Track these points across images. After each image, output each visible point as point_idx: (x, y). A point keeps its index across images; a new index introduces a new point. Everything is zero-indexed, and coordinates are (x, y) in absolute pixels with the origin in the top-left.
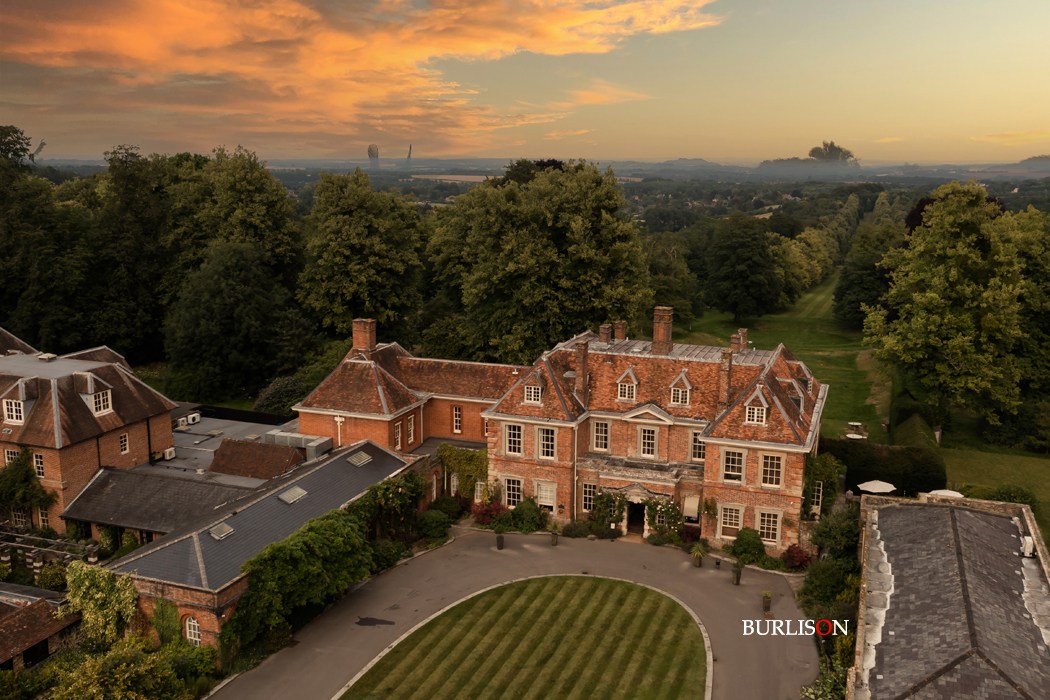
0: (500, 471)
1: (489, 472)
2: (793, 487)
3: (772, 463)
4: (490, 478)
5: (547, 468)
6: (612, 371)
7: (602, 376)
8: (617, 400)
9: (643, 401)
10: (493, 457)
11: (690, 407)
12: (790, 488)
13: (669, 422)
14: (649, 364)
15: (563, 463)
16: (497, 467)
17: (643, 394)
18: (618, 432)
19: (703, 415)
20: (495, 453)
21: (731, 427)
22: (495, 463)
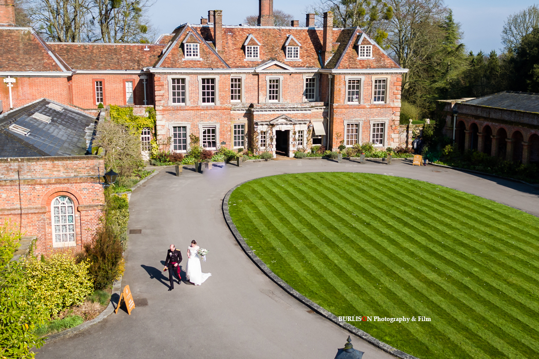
0: (168, 120)
2: (395, 100)
3: (381, 85)
4: (158, 128)
5: (211, 112)
6: (234, 39)
7: (227, 43)
8: (245, 60)
9: (265, 59)
10: (161, 108)
11: (301, 60)
12: (393, 101)
13: (292, 70)
14: (261, 32)
15: (224, 105)
16: (164, 117)
17: (264, 53)
18: (250, 85)
19: (312, 65)
20: (162, 105)
21: (350, 61)
22: (163, 113)
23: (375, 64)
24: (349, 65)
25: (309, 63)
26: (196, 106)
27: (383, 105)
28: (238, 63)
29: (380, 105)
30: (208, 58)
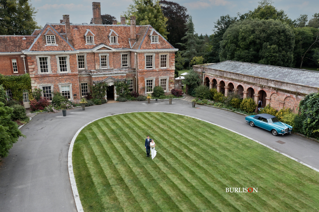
0: (39, 83)
1: (32, 85)
2: (172, 66)
3: (164, 58)
4: (33, 88)
5: (65, 77)
6: (79, 32)
8: (86, 44)
9: (98, 44)
10: (33, 76)
11: (119, 44)
12: (171, 67)
13: (114, 50)
15: (74, 73)
16: (36, 81)
17: (97, 41)
18: (90, 59)
19: (125, 46)
20: (34, 74)
21: (147, 45)
22: (35, 79)
23: (160, 46)
24: (146, 47)
25: (124, 46)
26: (56, 74)
27: (165, 69)
28: (81, 47)
29: (164, 69)
30: (61, 44)
